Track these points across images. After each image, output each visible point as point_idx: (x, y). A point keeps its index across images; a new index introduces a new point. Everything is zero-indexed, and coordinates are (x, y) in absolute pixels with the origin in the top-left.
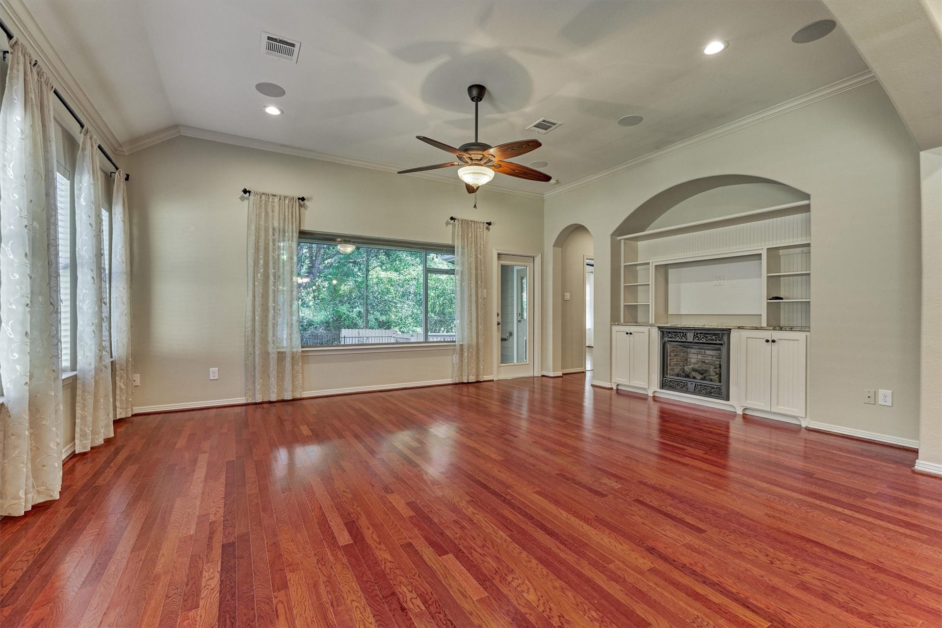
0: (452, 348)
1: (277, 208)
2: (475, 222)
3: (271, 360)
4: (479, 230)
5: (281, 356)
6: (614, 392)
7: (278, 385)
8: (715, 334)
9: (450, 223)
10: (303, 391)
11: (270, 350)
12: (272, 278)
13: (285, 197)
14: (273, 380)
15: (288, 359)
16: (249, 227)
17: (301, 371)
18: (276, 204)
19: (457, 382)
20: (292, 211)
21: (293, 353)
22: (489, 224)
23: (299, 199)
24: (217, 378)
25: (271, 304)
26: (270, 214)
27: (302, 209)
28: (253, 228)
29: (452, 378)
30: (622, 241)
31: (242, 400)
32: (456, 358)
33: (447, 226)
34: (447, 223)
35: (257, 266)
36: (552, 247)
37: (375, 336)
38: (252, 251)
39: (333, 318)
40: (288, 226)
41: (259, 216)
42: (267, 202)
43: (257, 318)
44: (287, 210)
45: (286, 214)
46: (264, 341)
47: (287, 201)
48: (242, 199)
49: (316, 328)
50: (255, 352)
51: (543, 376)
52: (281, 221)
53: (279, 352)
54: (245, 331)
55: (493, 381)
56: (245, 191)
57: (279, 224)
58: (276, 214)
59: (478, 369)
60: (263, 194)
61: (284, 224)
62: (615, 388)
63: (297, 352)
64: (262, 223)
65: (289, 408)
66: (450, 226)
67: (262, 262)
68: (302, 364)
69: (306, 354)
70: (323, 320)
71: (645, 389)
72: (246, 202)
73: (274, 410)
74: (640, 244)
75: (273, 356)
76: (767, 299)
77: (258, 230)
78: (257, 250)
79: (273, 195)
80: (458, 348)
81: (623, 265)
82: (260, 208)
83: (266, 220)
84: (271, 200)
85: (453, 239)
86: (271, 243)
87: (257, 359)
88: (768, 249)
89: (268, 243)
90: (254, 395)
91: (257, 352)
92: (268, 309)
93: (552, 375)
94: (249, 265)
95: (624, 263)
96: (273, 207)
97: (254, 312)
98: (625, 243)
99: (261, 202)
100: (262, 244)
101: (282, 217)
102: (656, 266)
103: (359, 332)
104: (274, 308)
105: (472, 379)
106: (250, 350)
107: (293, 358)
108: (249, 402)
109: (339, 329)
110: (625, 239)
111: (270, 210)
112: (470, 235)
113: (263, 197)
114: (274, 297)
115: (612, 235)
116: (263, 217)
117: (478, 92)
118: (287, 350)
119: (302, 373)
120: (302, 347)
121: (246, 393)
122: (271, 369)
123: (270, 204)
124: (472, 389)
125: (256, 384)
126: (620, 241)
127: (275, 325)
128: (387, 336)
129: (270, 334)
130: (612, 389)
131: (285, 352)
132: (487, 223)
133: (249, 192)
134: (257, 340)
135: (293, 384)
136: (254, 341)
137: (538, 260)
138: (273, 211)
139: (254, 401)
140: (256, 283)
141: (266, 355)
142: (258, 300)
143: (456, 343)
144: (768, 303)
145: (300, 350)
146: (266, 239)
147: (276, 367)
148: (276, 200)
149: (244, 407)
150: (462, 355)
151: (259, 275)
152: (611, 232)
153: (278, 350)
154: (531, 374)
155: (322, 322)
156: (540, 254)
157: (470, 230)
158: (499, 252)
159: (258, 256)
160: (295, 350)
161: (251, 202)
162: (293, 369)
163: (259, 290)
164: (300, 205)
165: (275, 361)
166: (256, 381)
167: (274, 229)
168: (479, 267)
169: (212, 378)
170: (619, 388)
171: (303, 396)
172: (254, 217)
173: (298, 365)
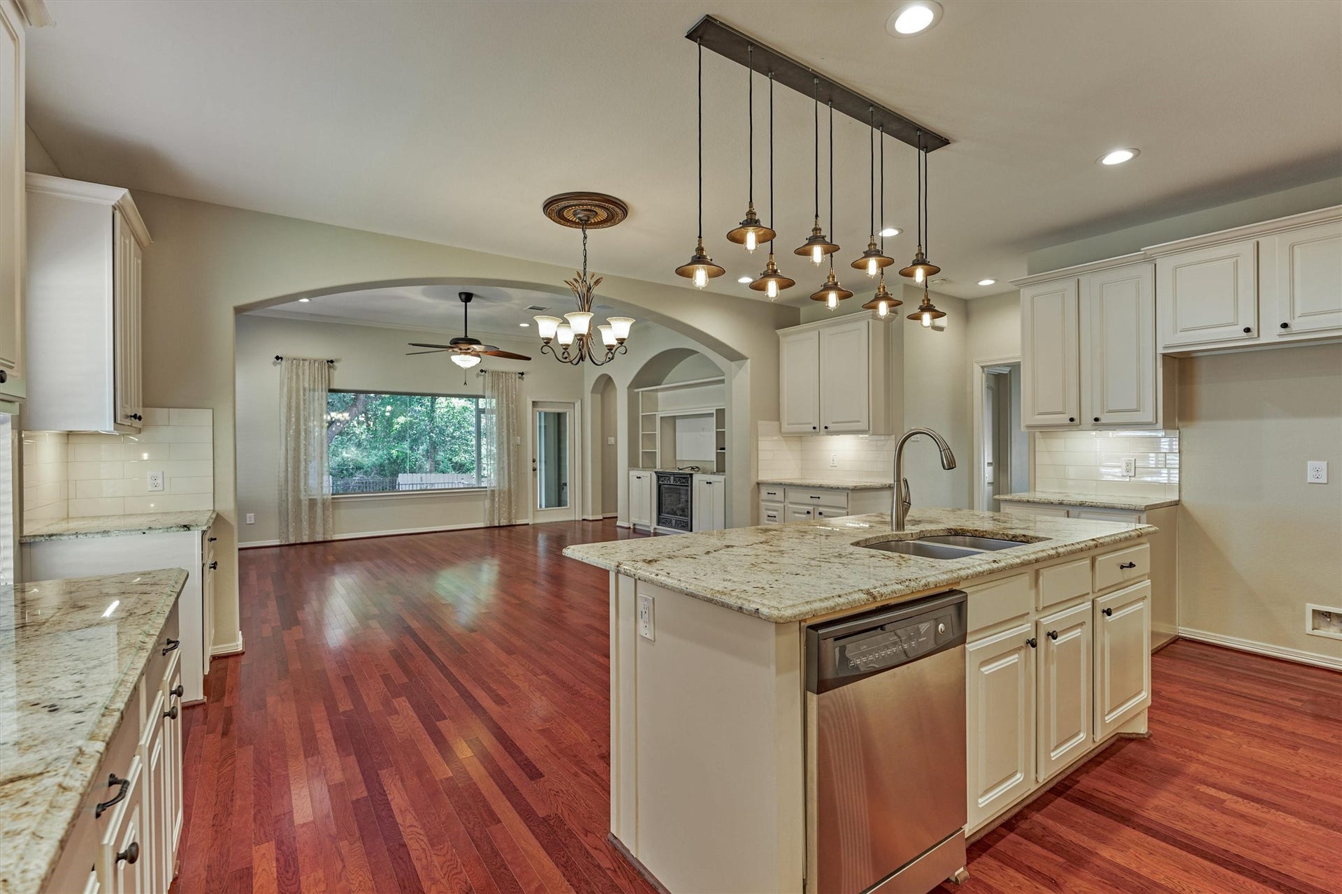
0: (484, 493)
1: (307, 371)
2: (506, 373)
3: (303, 506)
4: (510, 380)
5: (312, 503)
6: (631, 531)
7: (310, 528)
8: (684, 478)
9: (481, 375)
10: (334, 534)
11: (302, 497)
12: (303, 433)
13: (315, 361)
14: (305, 524)
15: (319, 505)
16: (281, 389)
17: (331, 516)
18: (306, 367)
19: (489, 525)
20: (322, 372)
21: (324, 499)
22: (522, 374)
23: (328, 362)
24: (253, 522)
25: (302, 457)
26: (301, 377)
27: (331, 370)
28: (285, 389)
29: (484, 522)
30: (640, 393)
31: (277, 542)
32: (487, 503)
33: (477, 377)
34: (478, 375)
35: (290, 423)
36: (590, 394)
37: (441, 480)
38: (284, 410)
39: (388, 459)
40: (318, 385)
41: (290, 379)
42: (298, 366)
43: (289, 469)
44: (316, 373)
45: (316, 376)
46: (297, 489)
47: (316, 365)
48: (275, 364)
49: (366, 472)
50: (288, 499)
51: (584, 520)
52: (311, 382)
53: (310, 499)
54: (279, 481)
55: (528, 524)
56: (277, 358)
57: (309, 385)
58: (307, 378)
59: (510, 513)
60: (294, 359)
61: (314, 385)
62: (632, 527)
63: (327, 499)
64: (294, 385)
65: (320, 547)
66: (481, 378)
67: (293, 419)
68: (333, 510)
69: (336, 501)
70: (376, 462)
71: (648, 527)
72: (278, 366)
73: (305, 550)
74: (660, 394)
75: (305, 504)
76: (717, 449)
77: (290, 391)
78: (289, 408)
79: (303, 360)
80: (489, 493)
81: (641, 414)
82: (292, 372)
83: (297, 382)
84: (301, 364)
85: (484, 390)
86: (302, 403)
87: (290, 505)
88: (717, 410)
89: (300, 403)
90: (288, 537)
91: (290, 499)
92: (299, 461)
93: (590, 518)
94: (282, 423)
95: (642, 412)
96: (304, 370)
97: (287, 463)
98: (642, 394)
99: (292, 366)
100: (294, 404)
101: (312, 379)
102: (661, 417)
103: (421, 478)
104: (305, 460)
105: (504, 522)
106: (284, 497)
107: (324, 504)
108: (283, 543)
109: (395, 474)
110: (642, 391)
111: (300, 373)
112: (501, 386)
113: (294, 362)
114: (306, 450)
115: (628, 388)
116: (295, 380)
117: (467, 297)
118: (318, 497)
119: (333, 518)
120: (332, 495)
121: (280, 536)
122: (303, 514)
123: (301, 367)
124: (503, 532)
125: (290, 527)
126: (638, 393)
127: (306, 475)
128: (442, 482)
129: (302, 484)
130: (630, 528)
131: (316, 499)
132: (519, 373)
133: (282, 358)
134: (290, 488)
135: (324, 528)
136: (287, 490)
137: (578, 405)
138: (303, 374)
139: (287, 543)
140: (289, 439)
141: (298, 502)
142: (290, 453)
143: (487, 489)
144: (717, 453)
145: (331, 497)
146: (298, 398)
147: (307, 512)
148: (307, 363)
149: (278, 548)
150: (493, 500)
151: (291, 431)
152: (627, 385)
153: (310, 497)
154: (573, 518)
155: (374, 465)
156: (580, 401)
157: (501, 380)
158: (534, 400)
159: (290, 414)
160: (325, 497)
161: (283, 367)
162: (324, 514)
163: (291, 444)
164: (329, 367)
165: (307, 508)
166: (290, 525)
167: (304, 389)
168: (511, 416)
169: (248, 522)
170: (637, 527)
171: (334, 539)
172: (286, 381)
173: (328, 510)
